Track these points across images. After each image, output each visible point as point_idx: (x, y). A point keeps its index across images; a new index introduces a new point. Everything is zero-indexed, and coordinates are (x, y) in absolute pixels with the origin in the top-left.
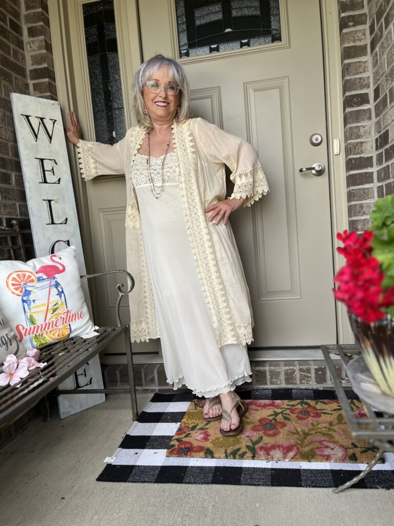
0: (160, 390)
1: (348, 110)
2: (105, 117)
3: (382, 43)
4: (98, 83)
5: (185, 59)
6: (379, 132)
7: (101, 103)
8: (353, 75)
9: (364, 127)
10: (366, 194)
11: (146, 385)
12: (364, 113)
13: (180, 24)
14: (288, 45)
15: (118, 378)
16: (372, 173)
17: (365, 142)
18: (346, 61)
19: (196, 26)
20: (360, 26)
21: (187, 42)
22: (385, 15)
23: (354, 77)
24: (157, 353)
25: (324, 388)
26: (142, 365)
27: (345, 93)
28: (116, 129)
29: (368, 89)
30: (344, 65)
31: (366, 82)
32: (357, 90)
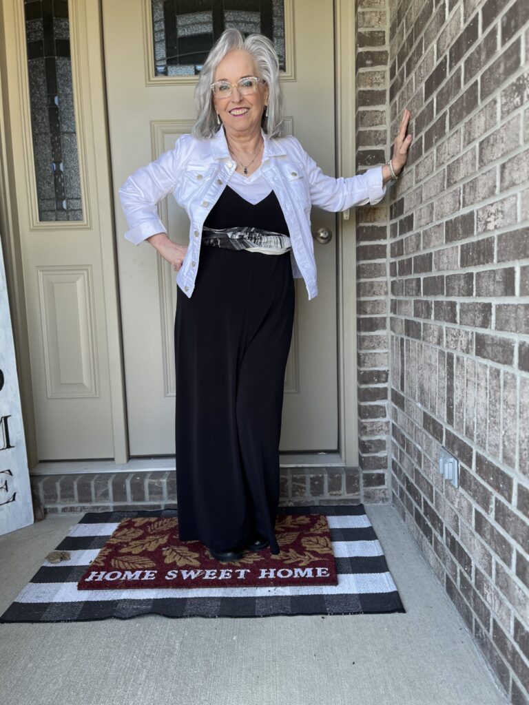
0: (115, 507)
1: (361, 167)
2: (49, 142)
3: (403, 93)
4: (41, 95)
5: (162, 78)
6: (394, 199)
7: (44, 123)
8: (367, 126)
10: (377, 271)
11: (96, 501)
13: (157, 32)
14: (293, 78)
15: (59, 493)
16: (385, 246)
17: (378, 208)
18: (361, 109)
19: (178, 37)
20: (379, 66)
21: (165, 56)
22: (407, 59)
23: (369, 129)
24: (112, 459)
25: (321, 501)
26: (92, 475)
27: (359, 147)
28: (65, 159)
29: (384, 145)
30: (358, 113)
31: (382, 136)
32: (372, 145)
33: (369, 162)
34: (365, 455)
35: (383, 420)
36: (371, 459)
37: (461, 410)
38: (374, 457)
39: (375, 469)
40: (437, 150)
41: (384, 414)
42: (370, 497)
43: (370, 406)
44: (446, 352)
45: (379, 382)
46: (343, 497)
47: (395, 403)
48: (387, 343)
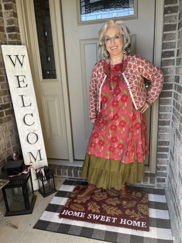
1: (163, 59)
2: (45, 50)
6: (177, 74)
7: (43, 42)
8: (167, 40)
9: (170, 68)
10: (167, 102)
11: (63, 175)
12: (171, 61)
13: (81, 2)
14: (137, 17)
16: (171, 92)
17: (170, 76)
18: (165, 33)
20: (174, 13)
21: (85, 13)
23: (168, 41)
24: (69, 160)
25: (140, 185)
26: (62, 166)
27: (163, 50)
28: (50, 56)
29: (174, 49)
30: (163, 35)
31: (174, 45)
32: (169, 49)
33: (167, 56)
34: (158, 171)
35: (165, 159)
36: (160, 173)
38: (161, 172)
39: (161, 176)
41: (166, 157)
42: (159, 186)
43: (161, 154)
45: (165, 145)
46: (148, 185)
47: (171, 155)
48: (170, 131)
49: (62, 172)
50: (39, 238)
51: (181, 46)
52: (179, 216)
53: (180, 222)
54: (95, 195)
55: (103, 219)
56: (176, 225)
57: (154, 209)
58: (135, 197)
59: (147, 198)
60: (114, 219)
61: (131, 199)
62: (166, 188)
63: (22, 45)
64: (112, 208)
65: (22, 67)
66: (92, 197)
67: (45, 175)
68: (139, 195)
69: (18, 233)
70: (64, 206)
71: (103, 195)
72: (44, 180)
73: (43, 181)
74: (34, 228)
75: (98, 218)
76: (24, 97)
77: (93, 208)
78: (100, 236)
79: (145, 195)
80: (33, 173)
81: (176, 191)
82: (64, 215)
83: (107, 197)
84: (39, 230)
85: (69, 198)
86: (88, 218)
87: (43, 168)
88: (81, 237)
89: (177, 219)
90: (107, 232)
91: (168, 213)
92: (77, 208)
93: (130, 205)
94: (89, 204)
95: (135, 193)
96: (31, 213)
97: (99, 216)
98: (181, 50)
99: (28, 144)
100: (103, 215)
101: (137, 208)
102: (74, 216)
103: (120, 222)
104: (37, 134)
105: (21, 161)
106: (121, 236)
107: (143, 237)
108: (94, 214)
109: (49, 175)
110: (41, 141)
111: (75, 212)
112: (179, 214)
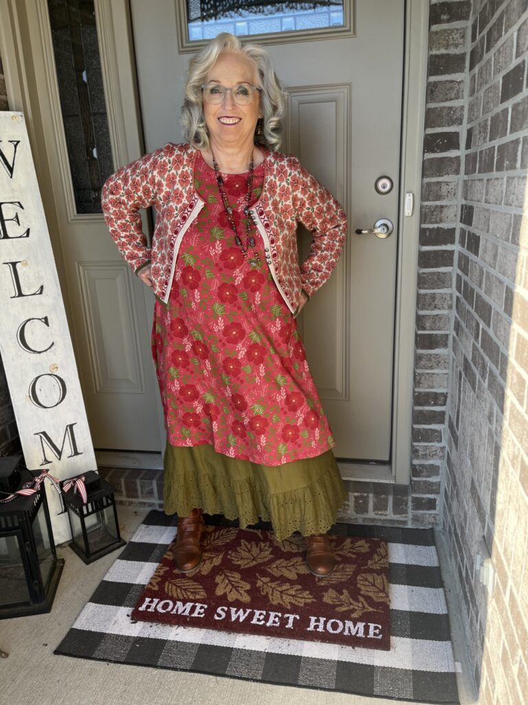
1: (429, 156)
2: (81, 125)
3: (481, 68)
6: (466, 199)
8: (439, 102)
9: (447, 184)
10: (440, 281)
11: (143, 497)
12: (450, 163)
14: (352, 33)
16: (452, 252)
17: (446, 206)
18: (433, 79)
20: (458, 22)
21: (200, 16)
22: (488, 27)
23: (441, 104)
25: (364, 519)
26: (139, 471)
27: (427, 129)
28: (98, 144)
29: (460, 126)
30: (429, 84)
31: (458, 114)
32: (443, 126)
33: (438, 149)
34: (415, 479)
35: (436, 444)
36: (422, 483)
37: (502, 522)
38: (425, 482)
39: (425, 493)
40: (507, 182)
41: (439, 439)
42: (418, 521)
43: (424, 429)
44: (495, 437)
45: (435, 404)
46: (388, 517)
47: (451, 433)
48: (448, 363)
49: (139, 487)
50: (70, 682)
51: (476, 119)
52: (472, 603)
53: (474, 621)
54: (237, 551)
55: (259, 620)
56: (464, 628)
57: (405, 585)
58: (350, 555)
59: (384, 554)
60: (292, 617)
61: (340, 559)
62: (437, 524)
63: (12, 110)
64: (286, 586)
65: (11, 177)
66: (229, 557)
67: (88, 498)
68: (363, 547)
69: (9, 671)
70: (146, 587)
71: (261, 550)
72: (85, 512)
73: (82, 517)
74: (57, 652)
75: (244, 617)
76: (21, 269)
77: (231, 591)
78: (251, 669)
79: (380, 548)
80: (54, 494)
81: (464, 533)
82: (145, 612)
83: (271, 556)
84: (70, 658)
85: (160, 562)
86: (217, 618)
87: (83, 478)
88: (196, 674)
89: (468, 612)
90: (270, 656)
91: (443, 594)
92: (185, 590)
93: (337, 577)
94: (218, 579)
95: (352, 542)
96: (47, 609)
97: (249, 611)
98: (477, 132)
99: (35, 407)
100: (259, 609)
101: (357, 584)
102: (176, 615)
103: (309, 627)
104: (62, 377)
105: (15, 460)
106: (310, 667)
107: (371, 668)
108: (234, 607)
109: (102, 499)
110: (75, 397)
111: (178, 603)
112: (473, 597)
